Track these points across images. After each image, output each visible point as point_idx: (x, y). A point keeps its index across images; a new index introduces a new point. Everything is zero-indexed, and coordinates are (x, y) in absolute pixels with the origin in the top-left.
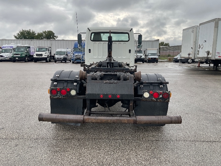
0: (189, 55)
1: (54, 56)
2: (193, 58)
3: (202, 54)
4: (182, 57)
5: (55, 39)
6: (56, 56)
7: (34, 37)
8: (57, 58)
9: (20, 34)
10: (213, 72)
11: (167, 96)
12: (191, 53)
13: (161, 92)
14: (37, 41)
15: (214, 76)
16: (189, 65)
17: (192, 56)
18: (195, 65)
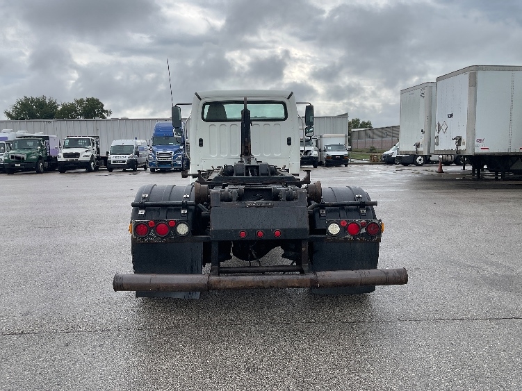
0: (418, 146)
1: (107, 158)
2: (426, 153)
3: (446, 144)
4: (401, 153)
5: (104, 117)
6: (112, 158)
7: (54, 113)
8: (114, 162)
9: (19, 107)
10: (473, 183)
11: (375, 230)
12: (421, 141)
13: (363, 221)
14: (62, 122)
15: (474, 190)
16: (419, 169)
17: (423, 150)
18: (431, 168)
